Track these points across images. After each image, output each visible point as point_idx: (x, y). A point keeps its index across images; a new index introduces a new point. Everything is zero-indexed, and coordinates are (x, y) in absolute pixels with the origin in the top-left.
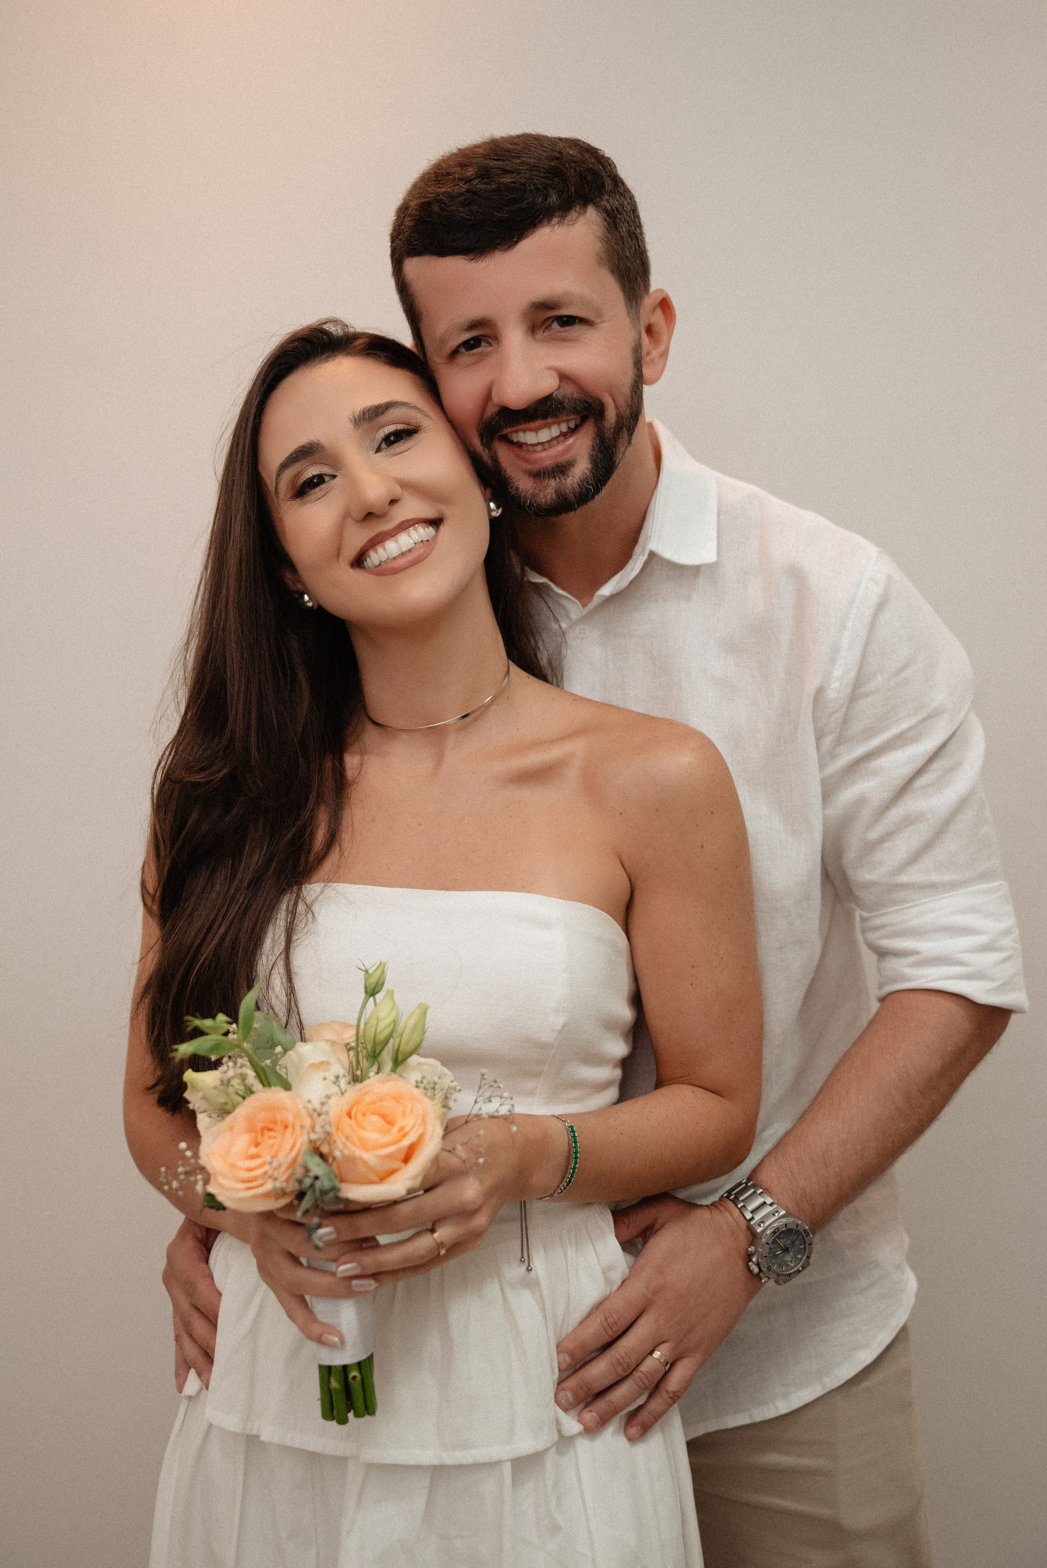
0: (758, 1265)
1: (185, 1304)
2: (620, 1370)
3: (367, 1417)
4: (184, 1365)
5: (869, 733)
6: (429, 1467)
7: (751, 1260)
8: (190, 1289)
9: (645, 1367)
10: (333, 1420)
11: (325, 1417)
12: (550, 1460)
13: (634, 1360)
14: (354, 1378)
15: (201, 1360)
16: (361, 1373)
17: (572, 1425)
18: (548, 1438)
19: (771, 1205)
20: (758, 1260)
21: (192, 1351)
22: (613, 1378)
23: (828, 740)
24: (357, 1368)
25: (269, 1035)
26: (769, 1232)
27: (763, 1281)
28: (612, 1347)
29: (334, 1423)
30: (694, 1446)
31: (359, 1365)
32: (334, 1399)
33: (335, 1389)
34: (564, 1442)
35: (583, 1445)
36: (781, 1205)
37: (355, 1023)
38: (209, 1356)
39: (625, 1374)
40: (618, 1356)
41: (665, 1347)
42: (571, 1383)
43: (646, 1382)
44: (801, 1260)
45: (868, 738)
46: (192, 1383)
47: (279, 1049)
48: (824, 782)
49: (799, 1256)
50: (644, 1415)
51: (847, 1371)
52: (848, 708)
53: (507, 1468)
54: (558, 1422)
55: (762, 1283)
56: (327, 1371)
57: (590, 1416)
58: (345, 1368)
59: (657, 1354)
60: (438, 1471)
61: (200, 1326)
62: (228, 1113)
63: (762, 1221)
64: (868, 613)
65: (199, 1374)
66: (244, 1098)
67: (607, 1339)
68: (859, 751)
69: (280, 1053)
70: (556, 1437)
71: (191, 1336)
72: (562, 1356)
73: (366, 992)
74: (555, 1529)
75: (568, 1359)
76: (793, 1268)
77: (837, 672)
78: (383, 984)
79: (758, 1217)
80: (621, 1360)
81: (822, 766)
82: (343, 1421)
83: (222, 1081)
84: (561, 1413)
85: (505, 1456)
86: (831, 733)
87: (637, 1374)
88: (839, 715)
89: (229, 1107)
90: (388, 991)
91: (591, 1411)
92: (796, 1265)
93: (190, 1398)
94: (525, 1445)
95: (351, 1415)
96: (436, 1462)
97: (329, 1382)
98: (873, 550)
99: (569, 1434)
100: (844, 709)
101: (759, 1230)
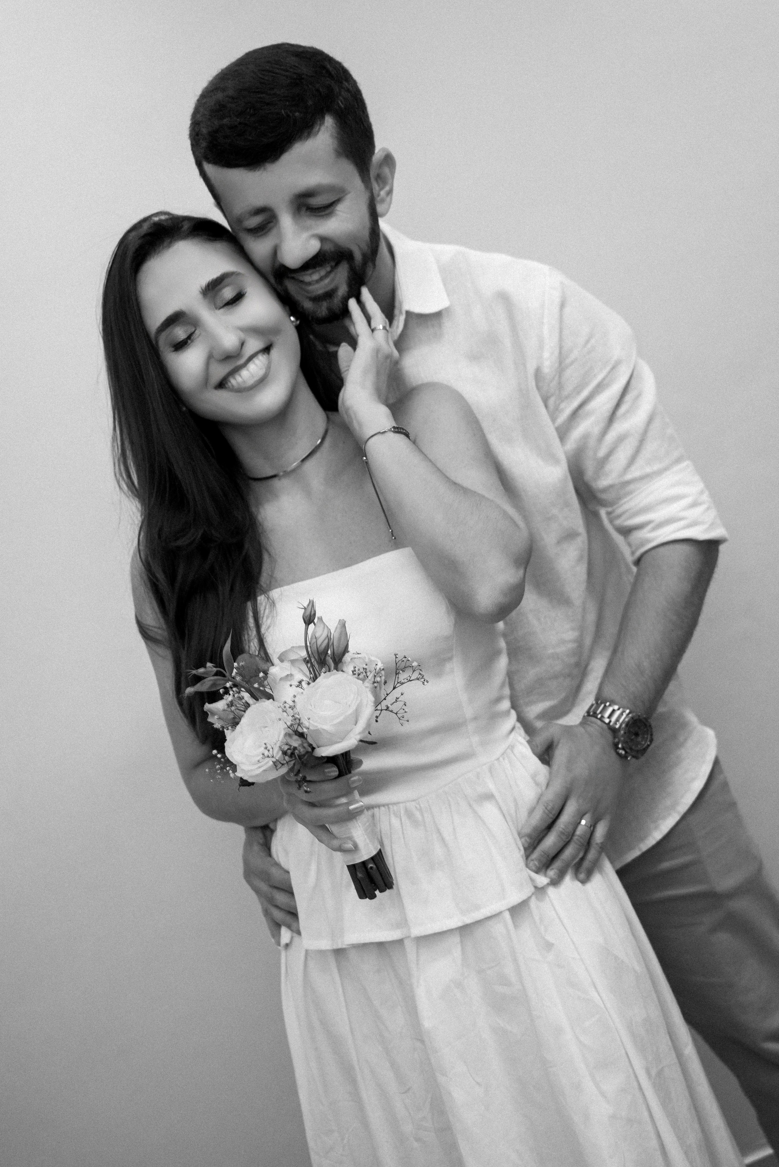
0: (623, 749)
1: (264, 887)
2: (564, 837)
3: (388, 891)
4: (276, 926)
5: (578, 390)
6: (456, 929)
7: (618, 748)
8: (266, 877)
9: (579, 832)
10: (366, 898)
11: (361, 897)
12: (533, 903)
13: (571, 828)
14: (371, 868)
15: (288, 918)
16: (376, 864)
17: (542, 880)
18: (529, 890)
19: (619, 709)
20: (622, 745)
21: (278, 915)
22: (561, 844)
23: (551, 402)
24: (372, 861)
25: (255, 667)
26: (623, 726)
27: (629, 759)
28: (555, 825)
29: (367, 899)
30: (621, 873)
31: (373, 859)
32: (363, 885)
33: (361, 878)
34: (540, 891)
35: (551, 891)
36: (625, 708)
37: (304, 645)
38: (293, 914)
39: (568, 840)
40: (561, 829)
41: (588, 816)
42: (536, 855)
43: (581, 840)
44: (647, 738)
45: (579, 393)
46: (285, 935)
47: (261, 675)
48: (557, 429)
49: (646, 736)
50: (586, 864)
51: (689, 799)
52: (560, 377)
53: (507, 915)
54: (532, 880)
55: (629, 760)
56: (353, 869)
57: (552, 873)
58: (364, 863)
59: (583, 822)
60: (465, 930)
61: (281, 898)
62: (237, 723)
63: (617, 720)
64: (556, 310)
65: (289, 927)
66: (245, 711)
67: (551, 820)
68: (575, 404)
69: (263, 677)
70: (533, 889)
71: (277, 907)
72: (523, 840)
73: (305, 622)
74: (549, 946)
75: (528, 840)
76: (645, 744)
77: (546, 355)
78: (315, 614)
79: (614, 719)
80: (564, 831)
81: (553, 420)
82: (373, 897)
83: (228, 705)
84: (533, 874)
85: (503, 908)
86: (552, 395)
87: (575, 838)
88: (555, 383)
89: (237, 720)
90: (318, 618)
91: (553, 869)
92: (646, 742)
93: (287, 946)
94: (515, 898)
95: (377, 892)
96: (460, 924)
97: (356, 875)
98: (545, 268)
99: (542, 886)
100: (557, 378)
101: (617, 726)
